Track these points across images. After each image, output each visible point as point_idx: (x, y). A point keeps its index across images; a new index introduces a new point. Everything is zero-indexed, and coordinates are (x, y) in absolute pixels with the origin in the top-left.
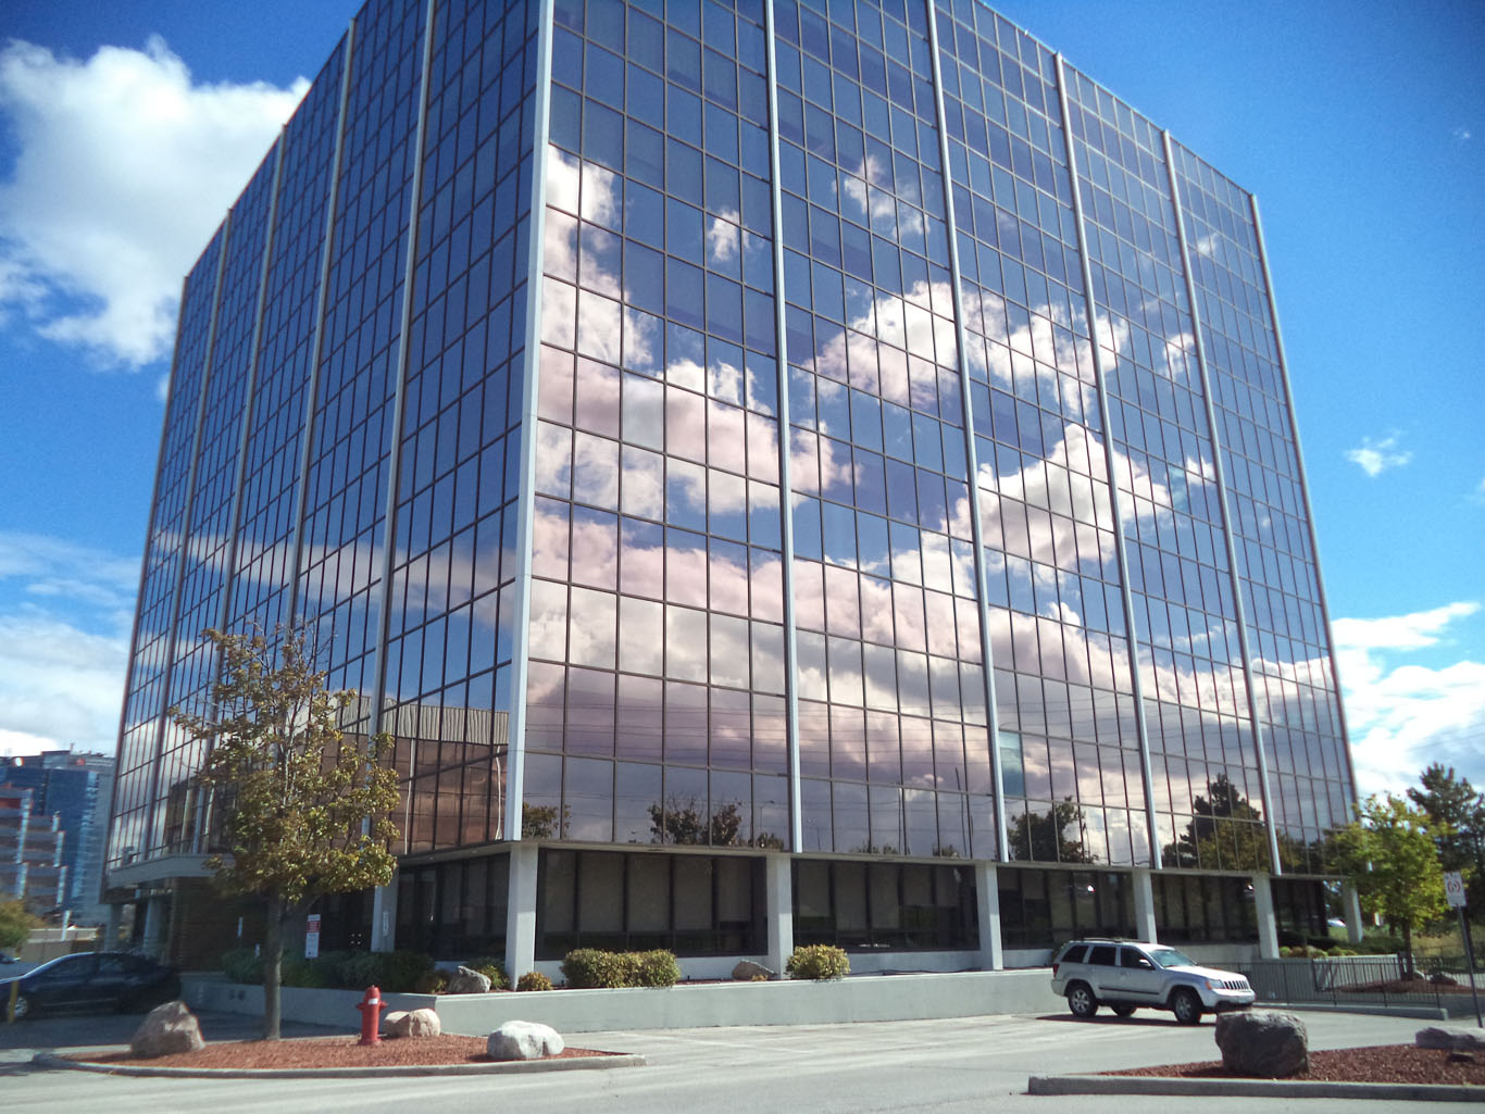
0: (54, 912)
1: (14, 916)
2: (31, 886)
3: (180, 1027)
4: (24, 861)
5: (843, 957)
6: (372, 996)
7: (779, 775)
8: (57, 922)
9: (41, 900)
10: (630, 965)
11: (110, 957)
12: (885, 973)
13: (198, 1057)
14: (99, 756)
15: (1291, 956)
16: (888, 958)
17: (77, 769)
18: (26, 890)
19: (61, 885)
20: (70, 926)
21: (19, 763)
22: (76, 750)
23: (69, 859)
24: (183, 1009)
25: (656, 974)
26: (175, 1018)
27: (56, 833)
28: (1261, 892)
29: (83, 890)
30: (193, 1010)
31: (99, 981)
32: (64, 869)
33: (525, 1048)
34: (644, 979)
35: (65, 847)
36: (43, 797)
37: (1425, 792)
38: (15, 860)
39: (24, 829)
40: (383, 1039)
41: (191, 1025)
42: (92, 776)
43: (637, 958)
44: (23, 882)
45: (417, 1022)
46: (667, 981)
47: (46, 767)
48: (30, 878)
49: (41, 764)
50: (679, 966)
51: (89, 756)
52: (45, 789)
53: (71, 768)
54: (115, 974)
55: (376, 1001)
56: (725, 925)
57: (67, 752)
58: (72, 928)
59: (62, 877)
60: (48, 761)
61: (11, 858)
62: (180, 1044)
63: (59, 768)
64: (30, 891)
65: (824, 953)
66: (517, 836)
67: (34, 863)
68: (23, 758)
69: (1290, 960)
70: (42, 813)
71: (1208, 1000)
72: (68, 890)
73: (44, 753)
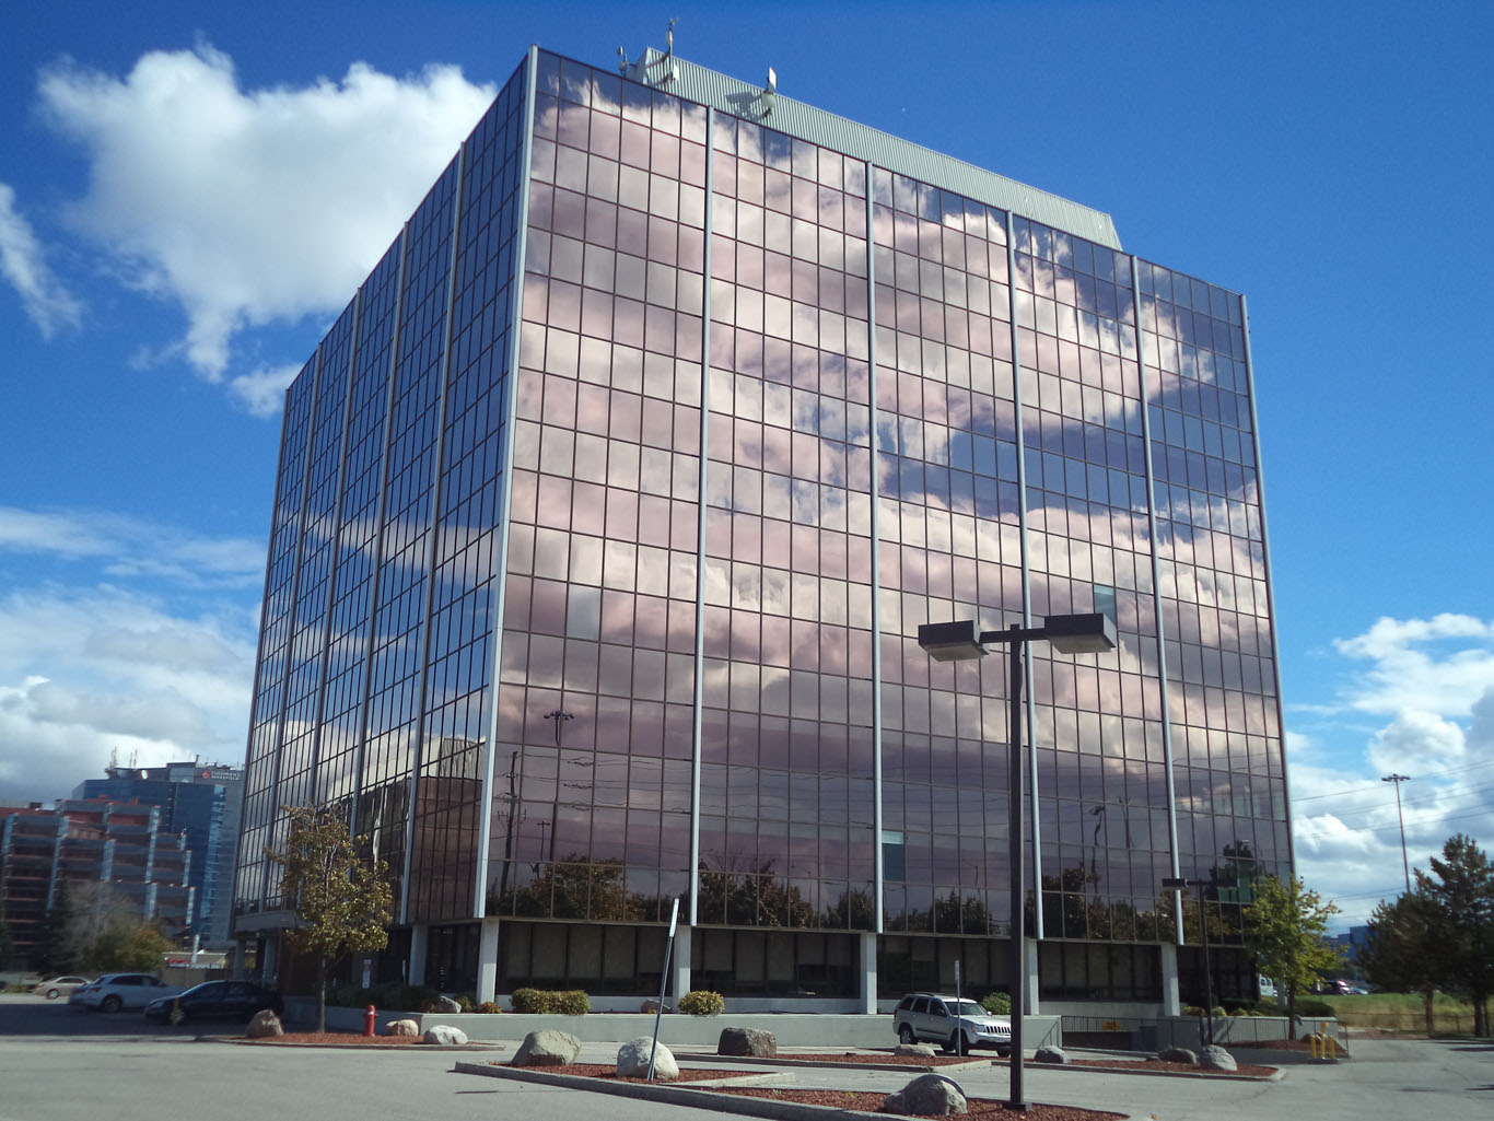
0: (183, 934)
1: (152, 942)
2: (160, 907)
3: (270, 1023)
4: (153, 881)
5: (720, 999)
6: (370, 1010)
7: (682, 871)
8: (188, 945)
9: (170, 921)
10: (553, 1000)
11: (236, 984)
12: (774, 1013)
13: (279, 1038)
14: (226, 768)
15: (1191, 1013)
16: (778, 1002)
17: (203, 783)
18: (156, 912)
19: (191, 905)
20: (199, 949)
21: (145, 775)
22: (201, 763)
23: (197, 878)
24: (271, 1013)
25: (572, 1006)
26: (268, 1018)
27: (184, 852)
28: (1169, 959)
29: (212, 911)
30: (277, 1014)
31: (227, 1000)
32: (192, 889)
33: (441, 1039)
34: (564, 1009)
35: (192, 866)
36: (171, 812)
37: (1444, 862)
38: (144, 880)
39: (153, 845)
40: (376, 1034)
41: (276, 1022)
42: (219, 789)
43: (559, 995)
44: (153, 902)
45: (403, 1027)
46: (581, 1010)
47: (173, 780)
48: (159, 899)
49: (168, 777)
50: (590, 1001)
51: (215, 768)
52: (171, 804)
53: (198, 782)
54: (242, 995)
55: (372, 1013)
56: (645, 975)
57: (193, 765)
58: (201, 952)
59: (191, 898)
60: (174, 772)
61: (141, 877)
62: (270, 1032)
63: (186, 781)
64: (160, 912)
65: (703, 996)
66: (482, 915)
67: (163, 883)
68: (149, 770)
69: (1190, 1018)
70: (169, 830)
71: (973, 1040)
72: (196, 909)
73: (169, 764)
